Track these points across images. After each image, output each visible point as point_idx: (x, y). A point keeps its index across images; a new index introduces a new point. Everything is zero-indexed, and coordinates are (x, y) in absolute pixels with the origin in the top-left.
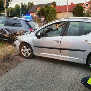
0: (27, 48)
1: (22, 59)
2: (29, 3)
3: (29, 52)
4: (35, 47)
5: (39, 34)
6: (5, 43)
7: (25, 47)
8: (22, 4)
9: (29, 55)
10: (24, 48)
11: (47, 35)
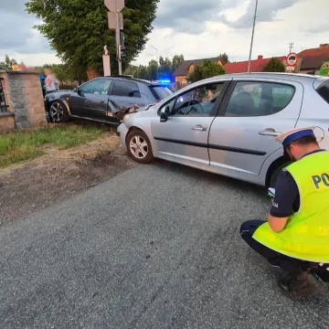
0: (142, 141)
1: (130, 163)
2: (176, 58)
3: (145, 148)
4: (156, 138)
5: (163, 110)
6: (109, 130)
7: (137, 138)
8: (161, 59)
9: (144, 155)
10: (135, 141)
11: (182, 114)
